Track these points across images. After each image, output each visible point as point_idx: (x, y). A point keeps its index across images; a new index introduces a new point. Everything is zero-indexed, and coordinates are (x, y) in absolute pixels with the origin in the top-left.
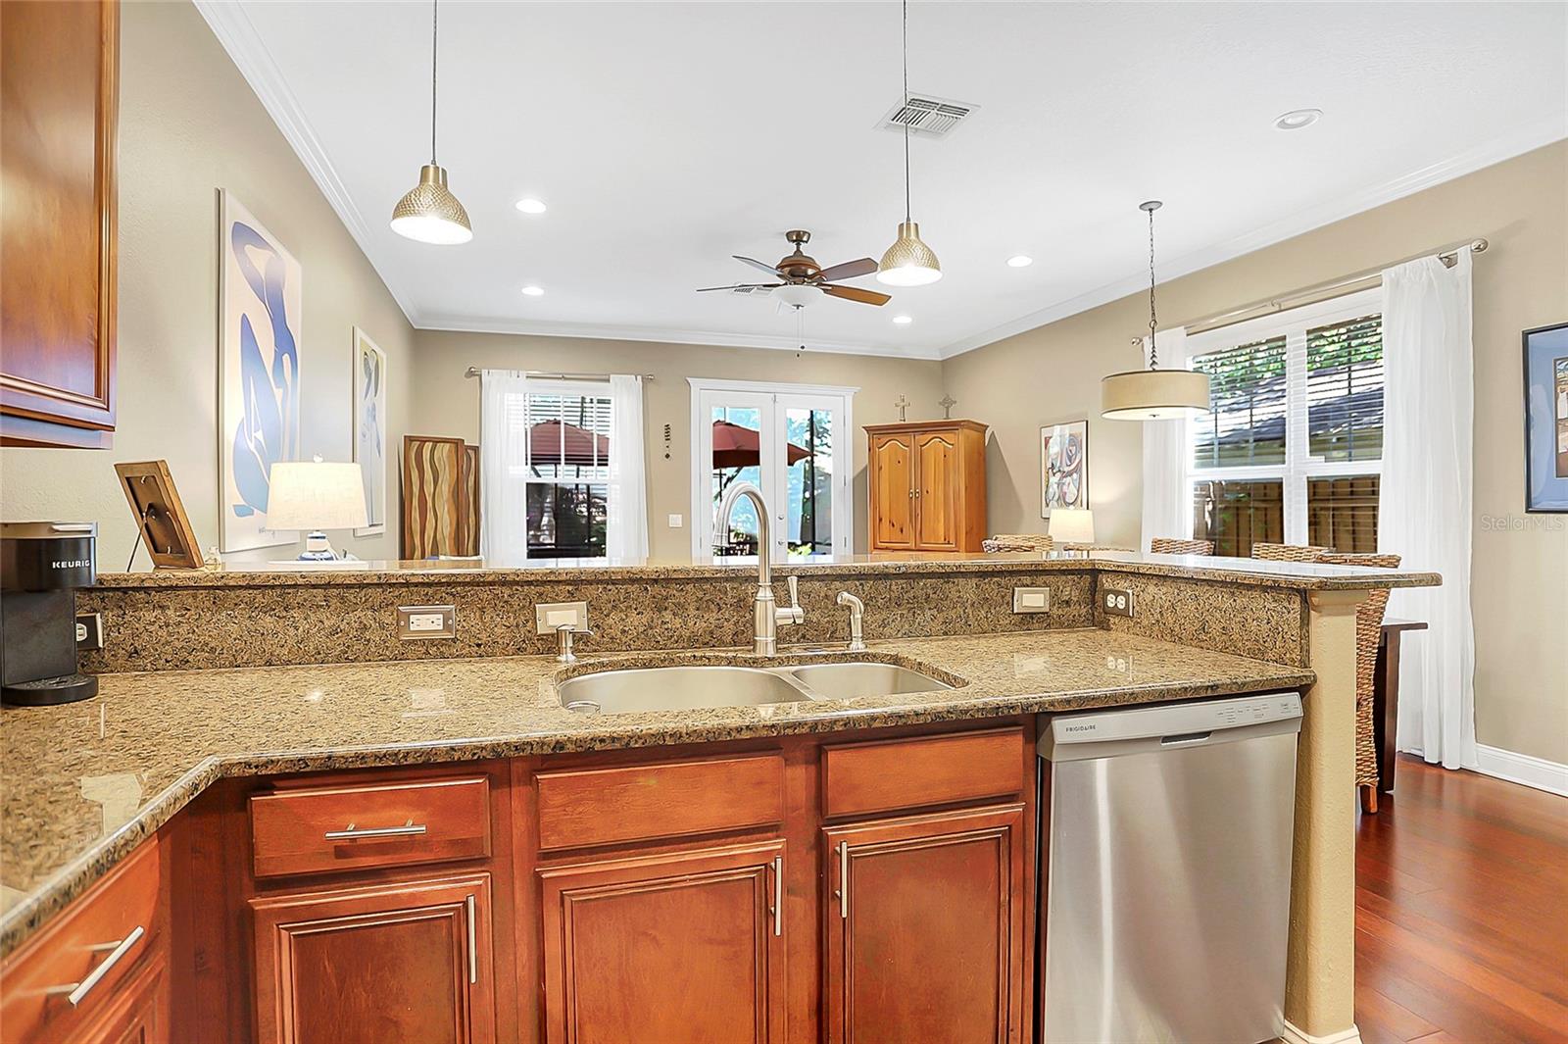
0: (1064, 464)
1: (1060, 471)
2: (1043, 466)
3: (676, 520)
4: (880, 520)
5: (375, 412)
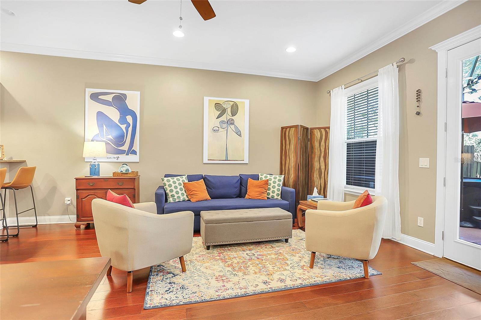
5: (233, 122)
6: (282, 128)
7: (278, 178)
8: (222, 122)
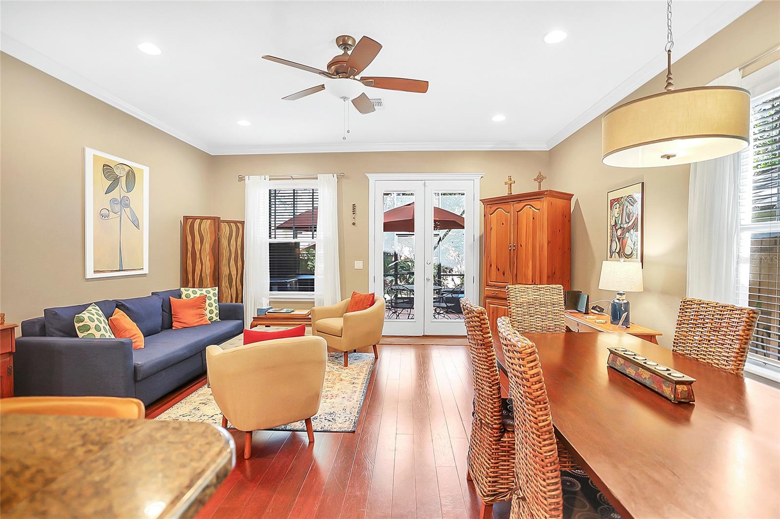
0: (624, 222)
1: (621, 228)
2: (609, 224)
3: (358, 265)
4: (491, 265)
5: (128, 202)
6: (186, 218)
7: (212, 292)
8: (113, 201)
